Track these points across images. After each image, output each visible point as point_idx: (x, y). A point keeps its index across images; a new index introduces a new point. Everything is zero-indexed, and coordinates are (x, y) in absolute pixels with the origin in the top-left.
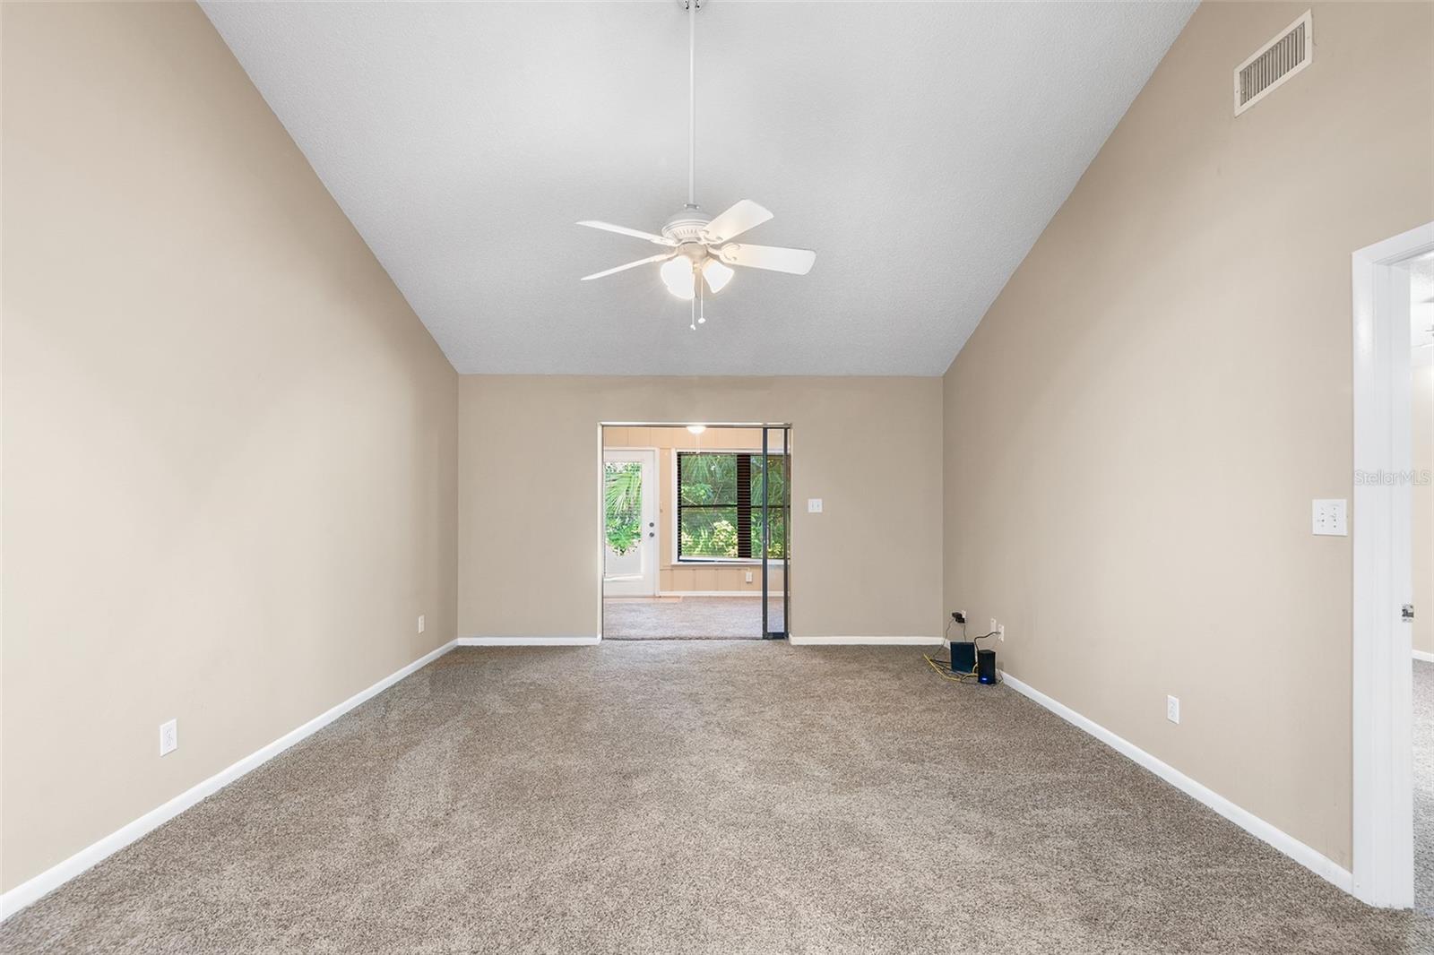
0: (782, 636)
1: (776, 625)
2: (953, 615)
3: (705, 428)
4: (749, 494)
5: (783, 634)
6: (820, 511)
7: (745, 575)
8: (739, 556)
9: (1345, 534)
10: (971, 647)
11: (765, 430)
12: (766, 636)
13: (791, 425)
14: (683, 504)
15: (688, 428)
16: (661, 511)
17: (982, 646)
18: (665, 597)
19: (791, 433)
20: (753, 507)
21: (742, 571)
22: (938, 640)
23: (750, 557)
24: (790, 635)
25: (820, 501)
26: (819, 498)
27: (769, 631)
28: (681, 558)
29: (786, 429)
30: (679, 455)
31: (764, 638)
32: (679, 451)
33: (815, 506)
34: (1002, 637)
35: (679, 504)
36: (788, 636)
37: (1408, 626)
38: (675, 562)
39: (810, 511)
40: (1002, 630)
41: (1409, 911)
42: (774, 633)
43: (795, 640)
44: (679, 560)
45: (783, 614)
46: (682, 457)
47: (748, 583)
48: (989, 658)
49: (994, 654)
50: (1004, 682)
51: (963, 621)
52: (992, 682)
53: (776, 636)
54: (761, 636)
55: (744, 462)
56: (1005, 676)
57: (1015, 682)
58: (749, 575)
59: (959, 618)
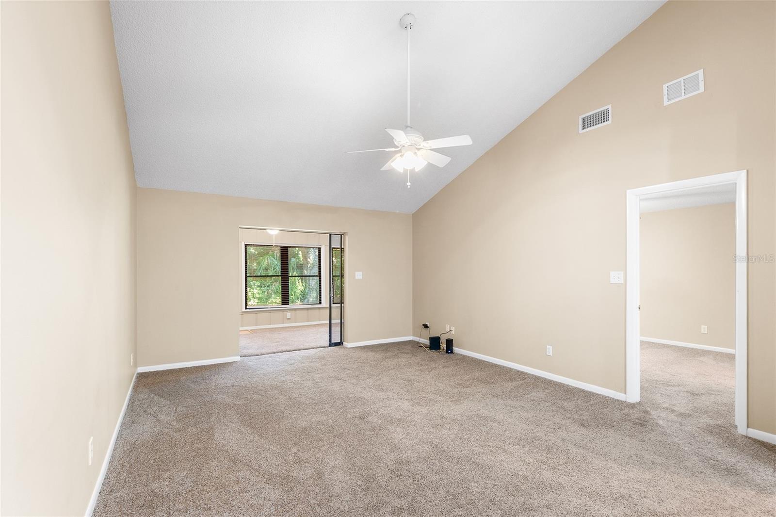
0: (340, 344)
1: (336, 339)
2: (423, 325)
3: (278, 231)
4: (287, 269)
5: (339, 343)
6: (361, 278)
8: (282, 304)
9: (623, 283)
10: (438, 338)
11: (330, 235)
12: (331, 345)
13: (344, 233)
14: (248, 275)
15: (267, 230)
17: (446, 337)
19: (347, 237)
21: (285, 313)
22: (411, 338)
23: (288, 304)
24: (344, 343)
25: (361, 273)
26: (355, 274)
27: (332, 342)
29: (341, 235)
30: (246, 246)
31: (330, 345)
32: (246, 243)
33: (359, 275)
34: (453, 332)
35: (246, 275)
36: (342, 344)
38: (244, 310)
39: (356, 278)
40: (453, 329)
42: (335, 343)
43: (347, 344)
44: (246, 308)
45: (339, 332)
46: (248, 247)
47: (288, 319)
48: (450, 343)
49: (452, 340)
50: (455, 352)
51: (428, 327)
52: (452, 352)
53: (337, 344)
54: (328, 345)
55: (285, 251)
56: (456, 349)
57: (462, 350)
58: (289, 315)
59: (426, 326)
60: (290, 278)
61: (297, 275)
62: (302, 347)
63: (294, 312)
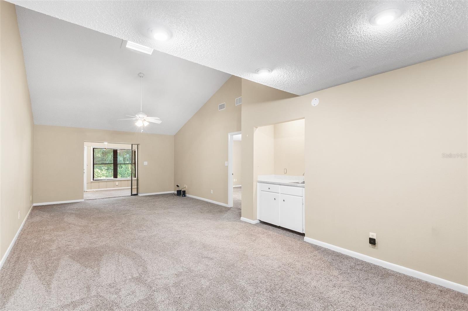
1: (134, 192)
4: (117, 160)
5: (136, 194)
7: (116, 183)
8: (114, 178)
10: (181, 190)
11: (132, 145)
12: (132, 195)
14: (94, 163)
16: (87, 165)
17: (183, 190)
18: (89, 191)
19: (140, 146)
20: (119, 164)
21: (115, 182)
22: (173, 192)
23: (117, 178)
24: (139, 194)
26: (146, 161)
28: (94, 179)
29: (138, 145)
31: (131, 195)
32: (93, 147)
33: (146, 163)
34: (187, 188)
37: (233, 176)
38: (92, 180)
40: (187, 186)
41: (232, 207)
42: (134, 194)
43: (140, 195)
44: (93, 180)
45: (136, 189)
46: (94, 149)
47: (117, 185)
48: (184, 192)
49: (185, 191)
50: (187, 196)
51: (179, 186)
52: (185, 196)
53: (134, 195)
54: (130, 195)
55: (115, 152)
56: (187, 195)
57: (189, 195)
58: (117, 183)
59: (178, 186)
60: (118, 165)
61: (129, 163)
62: (117, 196)
63: (120, 182)
